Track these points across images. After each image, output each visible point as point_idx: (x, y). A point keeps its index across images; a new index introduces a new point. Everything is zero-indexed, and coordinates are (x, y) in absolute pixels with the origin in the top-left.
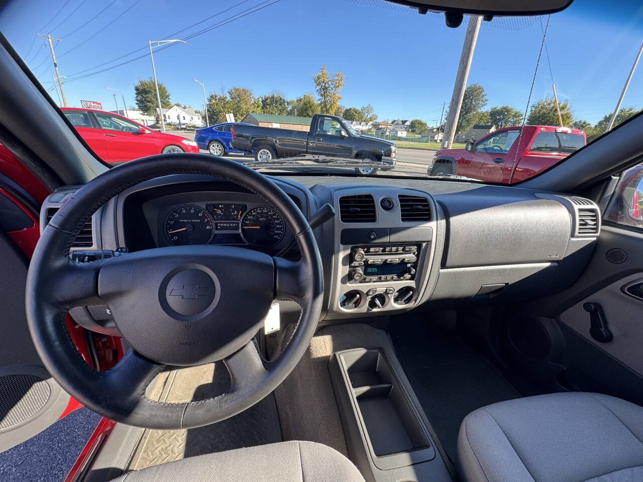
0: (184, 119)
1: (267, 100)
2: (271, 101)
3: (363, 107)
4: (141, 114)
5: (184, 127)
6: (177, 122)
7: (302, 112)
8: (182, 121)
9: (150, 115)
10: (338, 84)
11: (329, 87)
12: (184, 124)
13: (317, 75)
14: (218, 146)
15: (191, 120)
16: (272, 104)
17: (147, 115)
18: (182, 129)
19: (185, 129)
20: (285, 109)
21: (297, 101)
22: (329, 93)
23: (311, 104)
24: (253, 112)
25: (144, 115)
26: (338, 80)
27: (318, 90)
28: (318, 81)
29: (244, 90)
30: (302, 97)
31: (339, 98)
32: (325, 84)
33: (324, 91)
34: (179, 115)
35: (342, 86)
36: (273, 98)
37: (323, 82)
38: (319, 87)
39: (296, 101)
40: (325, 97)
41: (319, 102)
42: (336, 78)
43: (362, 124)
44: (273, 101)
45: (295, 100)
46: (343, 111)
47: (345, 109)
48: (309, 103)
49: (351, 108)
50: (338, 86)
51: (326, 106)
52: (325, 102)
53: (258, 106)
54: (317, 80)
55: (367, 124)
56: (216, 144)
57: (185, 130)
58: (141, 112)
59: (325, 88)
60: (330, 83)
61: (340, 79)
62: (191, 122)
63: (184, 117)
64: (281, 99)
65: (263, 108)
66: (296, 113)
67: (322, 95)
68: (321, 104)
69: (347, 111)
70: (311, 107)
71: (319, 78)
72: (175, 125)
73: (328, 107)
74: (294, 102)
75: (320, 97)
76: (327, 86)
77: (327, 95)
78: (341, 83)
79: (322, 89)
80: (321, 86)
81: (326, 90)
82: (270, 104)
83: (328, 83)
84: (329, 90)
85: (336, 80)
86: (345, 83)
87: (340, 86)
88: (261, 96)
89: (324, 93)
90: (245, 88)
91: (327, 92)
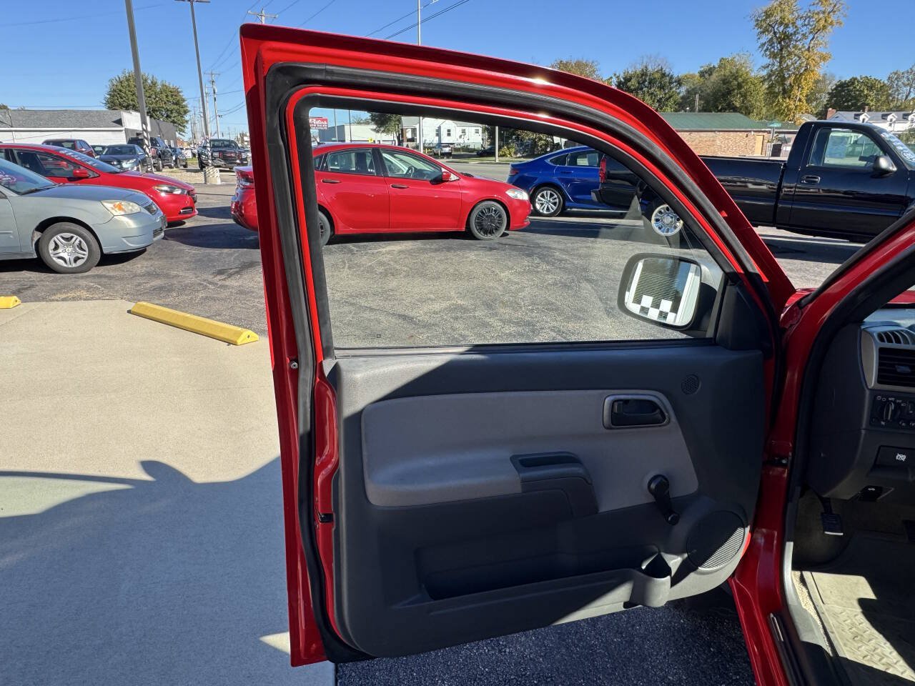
0: (449, 135)
1: (629, 80)
2: (639, 83)
3: (895, 74)
4: (374, 130)
5: (447, 150)
6: (436, 140)
7: (716, 100)
8: (445, 140)
9: (387, 131)
10: (822, 22)
11: (795, 33)
12: (448, 145)
13: (765, 9)
15: (460, 137)
16: (642, 89)
17: (383, 132)
18: (444, 155)
19: (448, 155)
20: (670, 97)
21: (702, 74)
22: (795, 47)
23: (740, 80)
25: (378, 132)
26: (824, 13)
27: (764, 44)
28: (765, 23)
30: (716, 64)
31: (823, 58)
32: (787, 26)
33: (781, 43)
34: (440, 127)
35: (836, 26)
36: (644, 74)
37: (781, 24)
38: (765, 38)
39: (697, 74)
40: (782, 58)
41: (764, 73)
43: (889, 117)
44: (645, 81)
45: (696, 71)
46: (830, 87)
47: (835, 82)
48: (736, 79)
49: (855, 79)
50: (824, 27)
51: (784, 79)
52: (782, 70)
54: (765, 20)
55: (905, 117)
57: (448, 158)
58: (375, 127)
59: (785, 39)
60: (799, 23)
61: (829, 10)
62: (461, 141)
63: (449, 131)
64: (664, 75)
66: (697, 104)
67: (774, 56)
68: (770, 76)
69: (842, 86)
70: (740, 86)
71: (768, 15)
72: (430, 148)
73: (788, 83)
74: (693, 76)
75: (767, 61)
76: (791, 30)
77: (790, 53)
78: (833, 18)
79: (775, 40)
80: (775, 33)
81: (787, 41)
82: (635, 90)
83: (793, 23)
84: (796, 41)
85: (818, 13)
86: (845, 16)
87: (829, 27)
88: (615, 75)
89: (781, 50)
90: (580, 60)
91: (789, 46)
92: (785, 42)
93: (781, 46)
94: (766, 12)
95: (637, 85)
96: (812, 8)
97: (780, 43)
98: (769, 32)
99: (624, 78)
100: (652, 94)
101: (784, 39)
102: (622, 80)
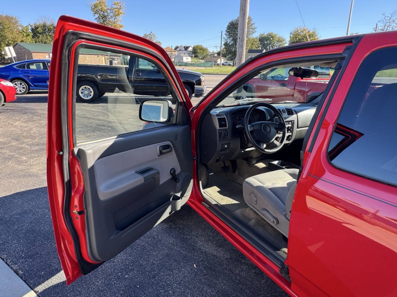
1: (38, 28)
2: (43, 30)
3: (145, 35)
10: (117, 13)
11: (108, 15)
13: (94, 3)
14: (21, 84)
16: (45, 33)
22: (109, 21)
24: (22, 41)
26: (117, 8)
27: (96, 19)
28: (95, 10)
29: (7, 17)
32: (104, 12)
35: (123, 15)
36: (44, 26)
37: (101, 11)
38: (97, 16)
42: (115, 6)
44: (46, 29)
53: (28, 35)
54: (95, 8)
56: (19, 82)
60: (109, 11)
61: (119, 7)
65: (33, 37)
71: (96, 6)
76: (106, 14)
78: (121, 11)
79: (100, 17)
80: (100, 14)
81: (105, 18)
82: (41, 33)
83: (106, 11)
84: (109, 19)
85: (115, 8)
86: (125, 11)
87: (121, 15)
88: (30, 25)
89: (104, 22)
90: (8, 15)
91: (106, 20)
92: (104, 19)
93: (103, 20)
94: (94, 5)
95: (42, 31)
96: (113, 6)
97: (103, 19)
98: (98, 14)
99: (34, 27)
100: (51, 36)
101: (104, 17)
102: (34, 28)
